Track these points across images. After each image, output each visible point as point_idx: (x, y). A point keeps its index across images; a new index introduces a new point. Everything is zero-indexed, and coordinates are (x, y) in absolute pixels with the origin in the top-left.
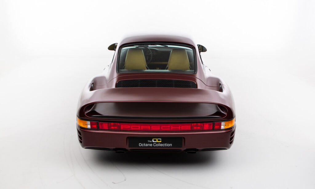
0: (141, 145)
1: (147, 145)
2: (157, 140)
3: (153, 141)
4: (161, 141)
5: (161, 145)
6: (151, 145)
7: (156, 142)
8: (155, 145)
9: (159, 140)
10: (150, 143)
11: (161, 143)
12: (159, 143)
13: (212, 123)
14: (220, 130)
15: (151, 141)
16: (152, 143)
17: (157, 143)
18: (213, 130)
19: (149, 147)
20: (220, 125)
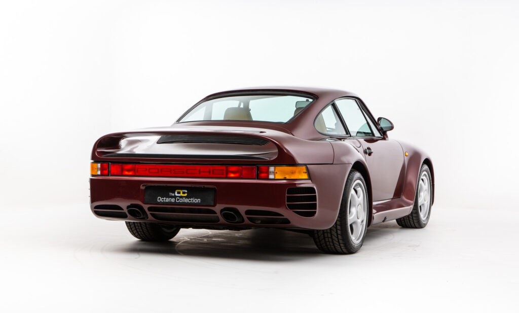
0: (160, 199)
1: (168, 200)
2: (181, 193)
3: (176, 195)
4: (186, 195)
5: (187, 200)
6: (173, 200)
7: (179, 195)
8: (178, 200)
9: (184, 193)
10: (172, 197)
11: (186, 197)
12: (184, 197)
13: (255, 166)
14: (268, 179)
15: (173, 195)
16: (175, 197)
17: (181, 196)
18: (258, 178)
19: (170, 203)
20: (268, 173)
